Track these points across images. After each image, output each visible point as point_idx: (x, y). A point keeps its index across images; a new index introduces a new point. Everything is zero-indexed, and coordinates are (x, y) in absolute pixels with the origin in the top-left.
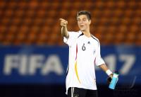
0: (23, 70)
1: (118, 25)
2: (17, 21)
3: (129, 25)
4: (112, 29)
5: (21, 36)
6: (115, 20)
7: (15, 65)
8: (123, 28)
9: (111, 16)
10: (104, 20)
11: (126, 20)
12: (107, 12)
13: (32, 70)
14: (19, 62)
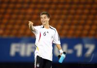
0: (22, 53)
1: (84, 24)
2: (19, 21)
3: (91, 25)
4: (80, 27)
5: (21, 32)
6: (82, 22)
7: (18, 50)
8: (87, 27)
9: (80, 19)
10: (75, 21)
11: (89, 22)
12: (77, 16)
13: (28, 53)
14: (20, 48)
